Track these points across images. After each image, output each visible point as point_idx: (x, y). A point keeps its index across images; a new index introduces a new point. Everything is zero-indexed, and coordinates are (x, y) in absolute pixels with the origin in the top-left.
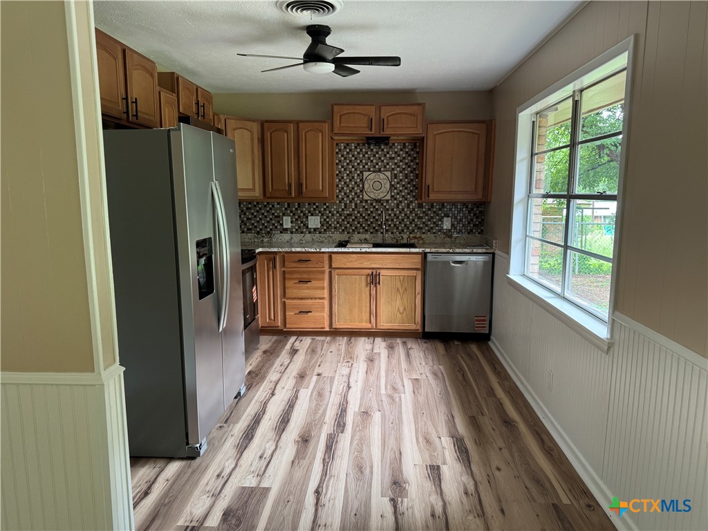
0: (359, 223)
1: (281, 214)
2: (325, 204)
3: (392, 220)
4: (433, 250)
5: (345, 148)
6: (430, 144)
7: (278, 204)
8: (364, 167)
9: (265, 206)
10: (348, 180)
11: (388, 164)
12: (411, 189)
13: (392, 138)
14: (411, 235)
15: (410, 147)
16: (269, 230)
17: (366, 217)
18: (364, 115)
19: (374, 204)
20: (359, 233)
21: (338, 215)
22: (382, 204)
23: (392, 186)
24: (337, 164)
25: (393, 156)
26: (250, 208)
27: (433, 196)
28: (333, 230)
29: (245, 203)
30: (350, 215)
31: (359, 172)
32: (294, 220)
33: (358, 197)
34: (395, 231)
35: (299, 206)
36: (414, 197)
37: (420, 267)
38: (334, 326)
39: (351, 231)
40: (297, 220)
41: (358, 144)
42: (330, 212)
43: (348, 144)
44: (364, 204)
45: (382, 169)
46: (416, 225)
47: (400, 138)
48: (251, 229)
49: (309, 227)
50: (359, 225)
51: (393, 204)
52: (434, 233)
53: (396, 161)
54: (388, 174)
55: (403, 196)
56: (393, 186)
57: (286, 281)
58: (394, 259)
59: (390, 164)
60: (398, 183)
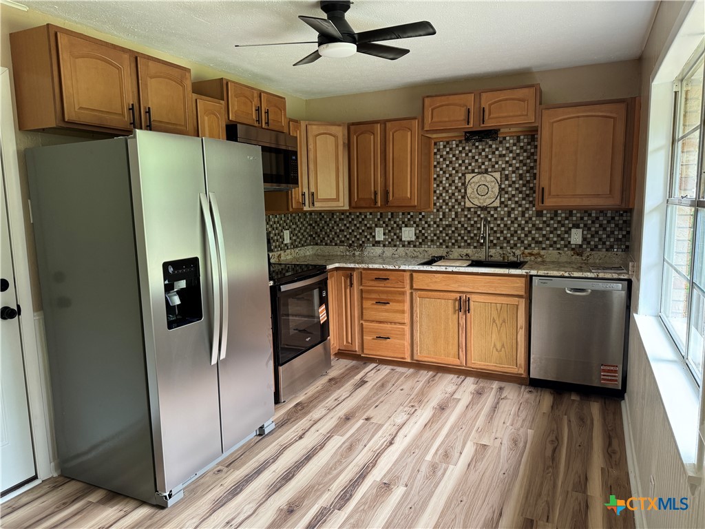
0: (459, 235)
1: (374, 225)
2: (420, 214)
3: (502, 232)
4: (541, 273)
5: (445, 147)
6: (545, 136)
7: (371, 214)
8: (467, 168)
9: (358, 217)
10: (447, 185)
11: (497, 163)
12: (528, 192)
13: (502, 130)
14: (526, 251)
15: (526, 140)
16: (361, 242)
17: (469, 229)
18: (460, 106)
19: (479, 213)
20: (459, 247)
21: (435, 226)
22: (489, 212)
23: (501, 189)
24: (435, 167)
25: (504, 152)
26: (343, 219)
27: (550, 202)
28: (429, 244)
29: (338, 214)
30: (450, 226)
31: (460, 175)
32: (387, 231)
33: (460, 204)
34: (505, 245)
35: (392, 217)
36: (531, 202)
37: (522, 293)
38: (415, 358)
39: (450, 244)
40: (390, 231)
41: (460, 142)
42: (426, 222)
43: (448, 143)
44: (466, 213)
45: (490, 170)
46: (533, 239)
47: (512, 130)
48: (343, 242)
49: (403, 239)
50: (459, 238)
51: (502, 213)
52: (558, 249)
53: (507, 159)
54: (497, 175)
55: (516, 202)
56: (503, 189)
57: (364, 301)
58: (488, 282)
59: (500, 163)
60: (510, 186)
